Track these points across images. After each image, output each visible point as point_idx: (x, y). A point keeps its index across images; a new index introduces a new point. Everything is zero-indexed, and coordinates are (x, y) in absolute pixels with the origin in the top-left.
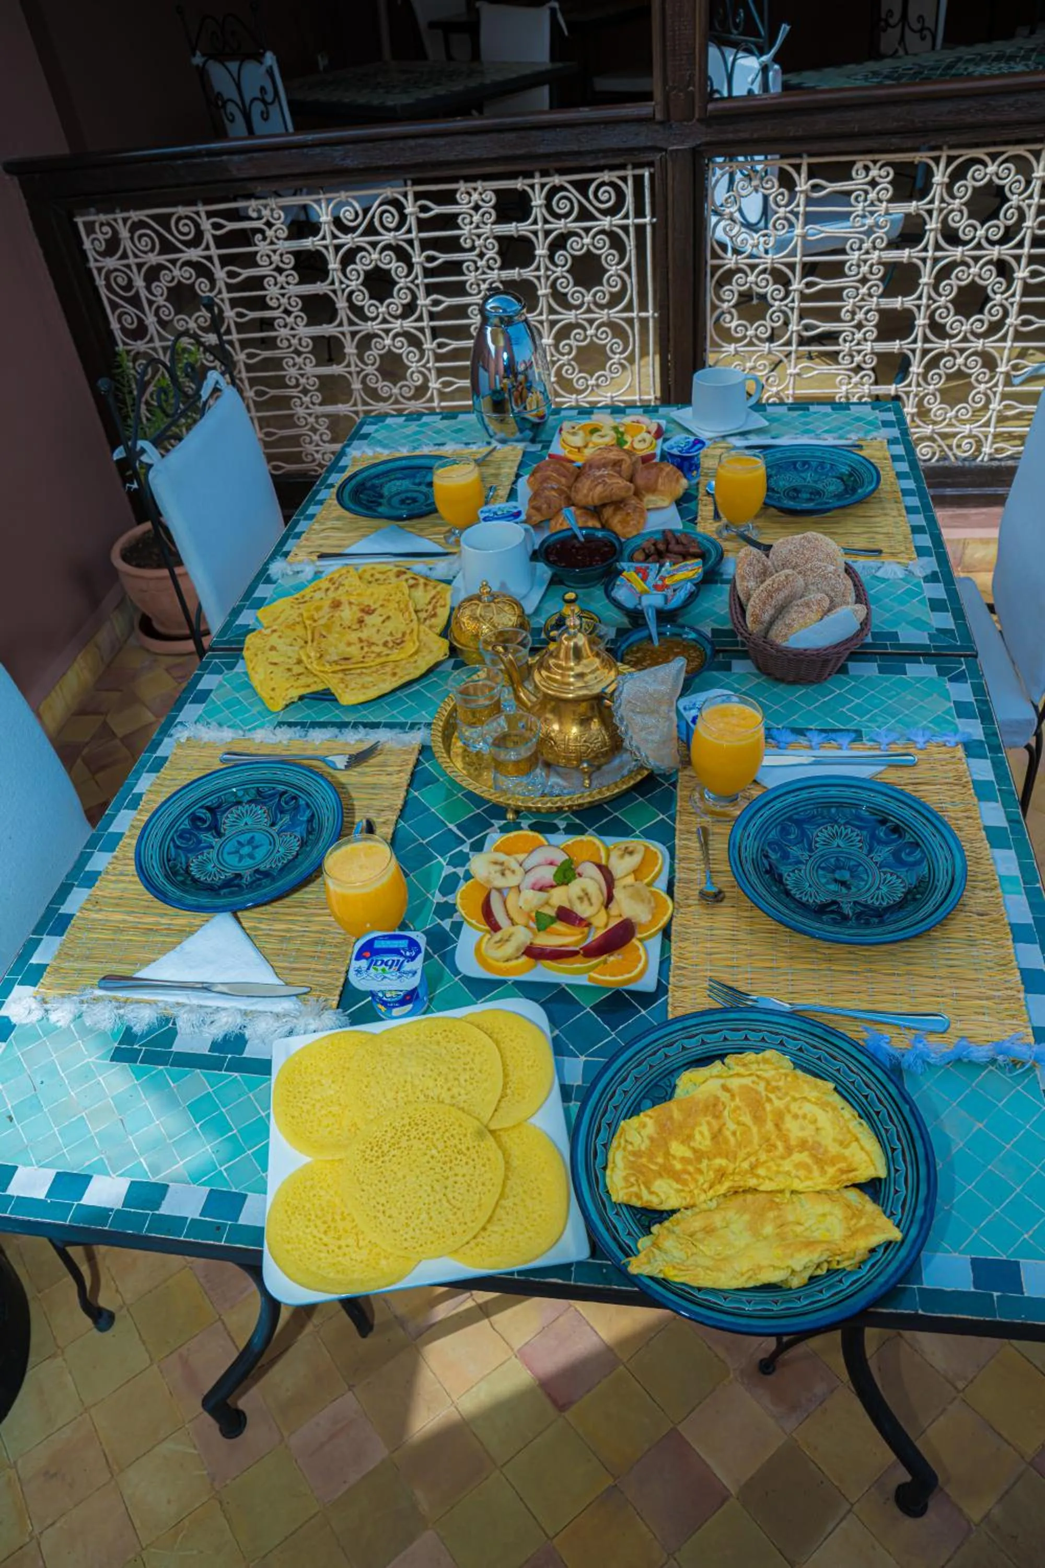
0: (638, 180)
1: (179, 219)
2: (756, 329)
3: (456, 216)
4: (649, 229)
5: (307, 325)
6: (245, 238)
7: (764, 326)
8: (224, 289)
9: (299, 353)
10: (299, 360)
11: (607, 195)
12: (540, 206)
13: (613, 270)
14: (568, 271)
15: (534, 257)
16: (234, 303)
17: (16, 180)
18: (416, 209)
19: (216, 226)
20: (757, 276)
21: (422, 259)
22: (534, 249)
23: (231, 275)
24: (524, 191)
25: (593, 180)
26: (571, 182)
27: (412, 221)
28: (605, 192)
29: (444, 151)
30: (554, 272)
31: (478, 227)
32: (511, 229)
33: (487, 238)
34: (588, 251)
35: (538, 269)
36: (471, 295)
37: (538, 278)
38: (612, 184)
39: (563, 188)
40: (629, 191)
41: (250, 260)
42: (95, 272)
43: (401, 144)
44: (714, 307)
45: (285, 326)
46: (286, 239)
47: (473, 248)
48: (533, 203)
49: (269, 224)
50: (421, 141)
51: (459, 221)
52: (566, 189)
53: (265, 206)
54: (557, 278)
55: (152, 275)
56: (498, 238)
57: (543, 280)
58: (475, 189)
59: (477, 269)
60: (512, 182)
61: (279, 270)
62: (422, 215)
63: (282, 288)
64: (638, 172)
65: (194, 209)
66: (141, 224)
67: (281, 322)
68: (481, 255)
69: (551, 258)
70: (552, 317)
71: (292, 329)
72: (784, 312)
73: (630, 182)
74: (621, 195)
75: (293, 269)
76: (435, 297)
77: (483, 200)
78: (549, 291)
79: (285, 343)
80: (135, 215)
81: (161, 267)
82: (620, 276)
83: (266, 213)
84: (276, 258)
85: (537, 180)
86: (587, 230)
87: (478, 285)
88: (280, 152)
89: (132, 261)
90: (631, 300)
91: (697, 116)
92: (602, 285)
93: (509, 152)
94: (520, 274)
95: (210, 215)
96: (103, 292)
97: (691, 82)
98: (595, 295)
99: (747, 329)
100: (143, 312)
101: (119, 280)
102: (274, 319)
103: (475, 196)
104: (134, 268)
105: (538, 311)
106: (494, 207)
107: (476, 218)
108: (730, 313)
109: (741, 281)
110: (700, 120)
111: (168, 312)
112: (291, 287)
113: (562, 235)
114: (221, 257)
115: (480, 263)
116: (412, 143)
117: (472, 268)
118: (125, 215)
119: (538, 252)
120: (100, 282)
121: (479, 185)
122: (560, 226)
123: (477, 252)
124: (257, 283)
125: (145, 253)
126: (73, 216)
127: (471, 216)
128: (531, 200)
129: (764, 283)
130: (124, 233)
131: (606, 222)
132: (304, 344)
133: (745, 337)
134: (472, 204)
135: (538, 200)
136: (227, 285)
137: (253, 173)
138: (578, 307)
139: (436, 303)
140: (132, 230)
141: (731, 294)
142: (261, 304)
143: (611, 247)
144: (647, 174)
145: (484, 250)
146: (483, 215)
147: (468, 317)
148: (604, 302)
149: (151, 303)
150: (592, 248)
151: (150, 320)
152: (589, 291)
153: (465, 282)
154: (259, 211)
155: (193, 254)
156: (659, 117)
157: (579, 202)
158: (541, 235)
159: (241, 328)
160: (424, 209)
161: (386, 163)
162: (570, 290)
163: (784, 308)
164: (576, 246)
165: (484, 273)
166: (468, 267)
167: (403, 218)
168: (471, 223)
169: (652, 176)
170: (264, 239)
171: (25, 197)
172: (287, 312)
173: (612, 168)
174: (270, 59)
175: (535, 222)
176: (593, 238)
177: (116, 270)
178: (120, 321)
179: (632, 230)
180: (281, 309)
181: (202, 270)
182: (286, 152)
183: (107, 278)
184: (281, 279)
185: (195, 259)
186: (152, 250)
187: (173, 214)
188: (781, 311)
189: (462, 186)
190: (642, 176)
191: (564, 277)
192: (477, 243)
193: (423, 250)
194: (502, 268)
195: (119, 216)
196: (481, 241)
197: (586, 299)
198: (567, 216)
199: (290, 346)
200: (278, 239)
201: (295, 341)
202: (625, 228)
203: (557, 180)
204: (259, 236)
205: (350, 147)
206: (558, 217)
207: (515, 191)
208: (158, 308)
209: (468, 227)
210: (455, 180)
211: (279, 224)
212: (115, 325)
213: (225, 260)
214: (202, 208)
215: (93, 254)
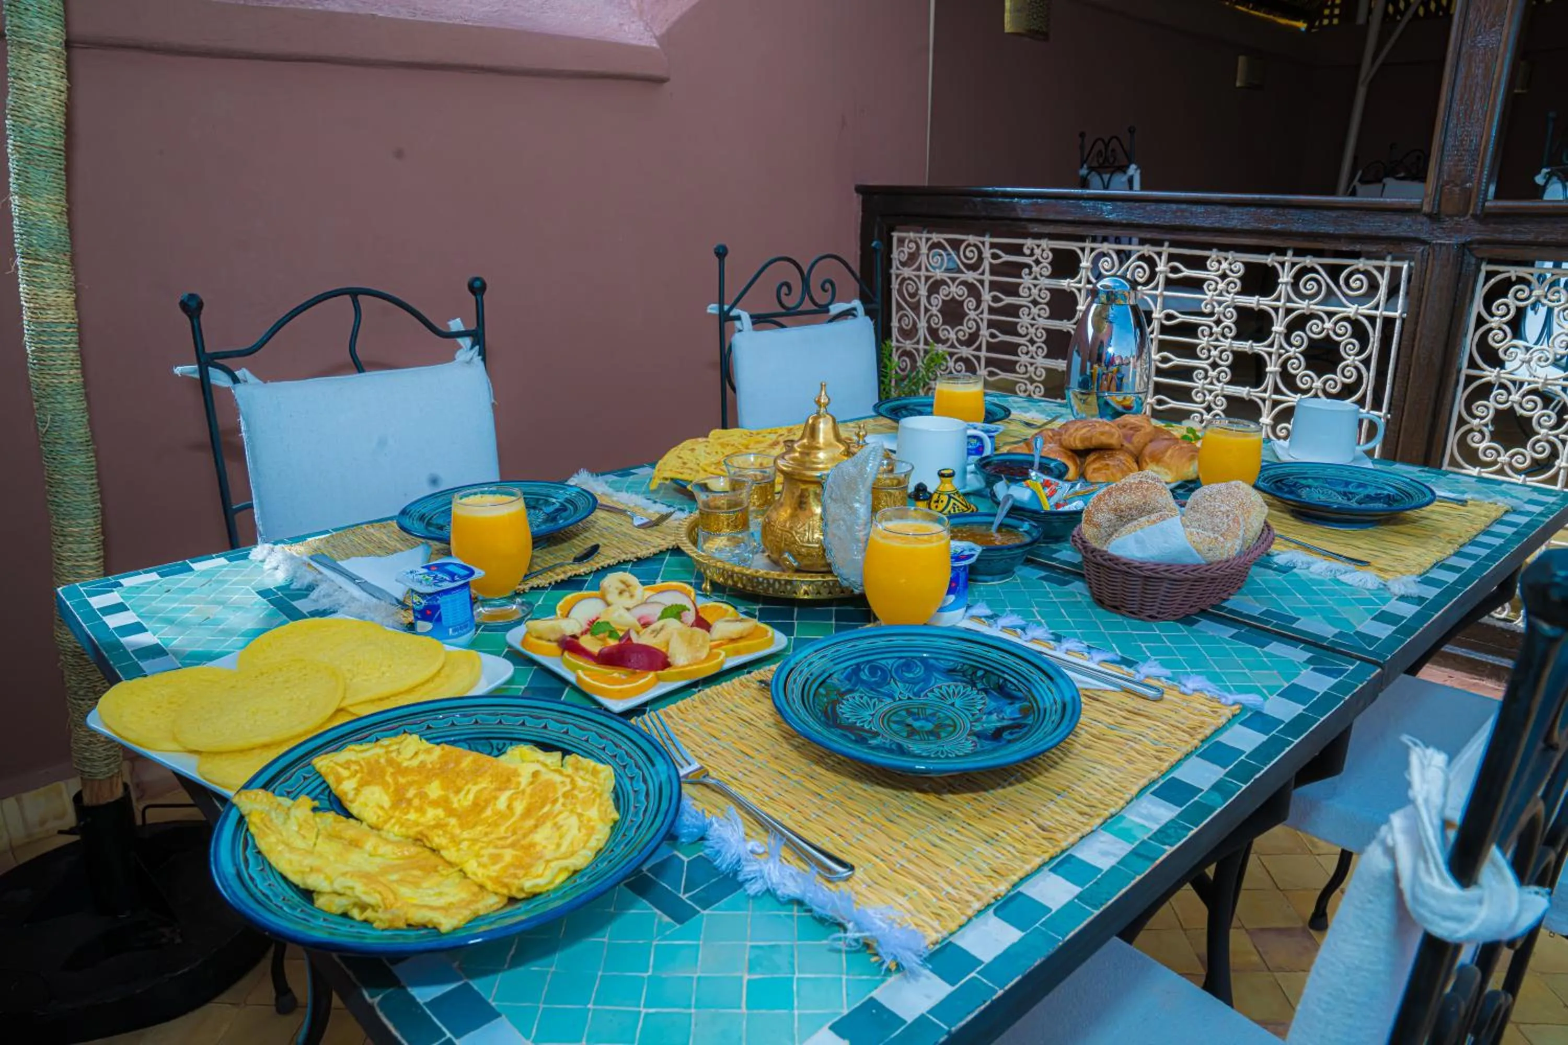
0: (1396, 272)
1: (969, 245)
2: (1512, 457)
3: (1203, 281)
4: (1398, 323)
5: (1046, 357)
6: (1016, 269)
7: (1523, 455)
8: (986, 311)
9: (1032, 381)
10: (1031, 388)
11: (1359, 283)
12: (1286, 284)
13: (1350, 360)
14: (1301, 353)
15: (1270, 333)
16: (991, 324)
17: (861, 197)
18: (1167, 269)
19: (995, 256)
20: (1524, 396)
21: (1162, 315)
22: (1272, 325)
23: (996, 299)
24: (1274, 268)
25: (1347, 266)
26: (1321, 265)
27: (1161, 279)
28: (1358, 279)
29: (1201, 217)
30: (1287, 351)
31: (1221, 294)
32: (1252, 301)
33: (1228, 307)
34: (1328, 336)
35: (1271, 345)
36: (1200, 359)
37: (1270, 354)
38: (1366, 273)
39: (1313, 270)
40: (1383, 283)
41: (1013, 290)
42: (894, 277)
43: (1164, 207)
44: (1461, 422)
45: (1027, 353)
46: (1048, 277)
47: (1211, 314)
48: (1280, 280)
49: (1037, 262)
50: (1184, 206)
51: (1205, 286)
52: (1317, 272)
53: (1038, 246)
54: (1289, 358)
55: (935, 287)
56: (1238, 309)
57: (1274, 357)
58: (1226, 259)
59: (1211, 334)
60: (1264, 257)
61: (1035, 303)
62: (1171, 275)
63: (1033, 319)
64: (1397, 264)
65: (981, 239)
66: (938, 245)
67: (1025, 349)
68: (1218, 322)
69: (1287, 337)
70: (1275, 397)
71: (1032, 357)
72: (1552, 445)
73: (1387, 273)
74: (1374, 287)
75: (1047, 304)
76: (1165, 354)
77: (1231, 270)
78: (1278, 369)
79: (1023, 369)
80: (936, 237)
81: (943, 282)
82: (1356, 368)
83: (1037, 251)
84: (1035, 291)
85: (1289, 258)
86: (1330, 315)
87: (1209, 351)
88: (1060, 201)
89: (923, 273)
90: (1364, 396)
91: (1471, 212)
92: (1335, 373)
93: (1262, 226)
94: (1252, 346)
95: (993, 246)
96: (895, 295)
97: (1469, 179)
98: (1325, 383)
99: (1499, 455)
100: (919, 318)
101: (910, 287)
102: (1019, 345)
103: (1225, 265)
104: (923, 279)
105: (1262, 387)
106: (1240, 278)
107: (1221, 286)
108: (1481, 432)
109: (1502, 399)
110: (1474, 216)
111: (938, 321)
112: (1040, 319)
113: (1303, 315)
114: (991, 283)
115: (1215, 329)
116: (1174, 207)
117: (1206, 333)
118: (929, 236)
119: (1274, 329)
120: (895, 285)
121: (1231, 255)
122: (1303, 306)
123: (1215, 318)
124: (1013, 311)
125: (934, 268)
126: (893, 230)
127: (1217, 283)
128: (1278, 277)
129: (1530, 406)
130: (924, 250)
131: (1351, 310)
132: (1038, 373)
133: (1494, 463)
134: (1220, 272)
135: (1285, 278)
136: (990, 307)
137: (1034, 215)
138: (1305, 392)
139: (1165, 360)
140: (931, 248)
141: (1486, 410)
142: (1011, 329)
143: (1352, 336)
144: (1405, 266)
145: (1222, 318)
146: (1228, 284)
147: (1191, 380)
148: (1334, 391)
149: (927, 310)
150: (1331, 333)
151: (922, 325)
152: (1319, 377)
153: (1197, 345)
154: (1032, 250)
155: (970, 276)
156: (1426, 209)
157: (1328, 285)
158: (1281, 312)
159: (991, 347)
160: (1175, 270)
161: (1146, 222)
162: (1301, 372)
163: (1552, 438)
164: (1315, 329)
165: (1217, 340)
166: (1202, 331)
167: (1153, 275)
168: (1215, 290)
169: (1410, 267)
170: (1030, 273)
171: (863, 211)
172: (1032, 342)
173: (1370, 256)
174: (1133, 170)
175: (1278, 299)
176: (1336, 324)
177: (910, 279)
178: (900, 321)
179: (1379, 323)
180: (1028, 337)
181: (973, 290)
182: (1064, 202)
183: (901, 284)
184: (1035, 311)
185: (970, 280)
186: (940, 268)
187: (963, 241)
188: (1548, 442)
189: (1214, 254)
190: (1401, 269)
191: (1296, 358)
192: (1217, 310)
193: (1164, 308)
194: (1235, 338)
195: (925, 235)
196: (1221, 309)
197: (1314, 385)
198: (1311, 297)
199: (1026, 373)
200: (1041, 275)
201: (1031, 369)
202: (1372, 319)
203: (1308, 261)
204: (1026, 270)
205: (1119, 203)
206: (1303, 297)
207: (1265, 266)
208: (931, 316)
209: (1210, 294)
210: (1209, 246)
211: (1045, 263)
212: (895, 324)
213: (994, 286)
214: (988, 240)
215: (895, 263)
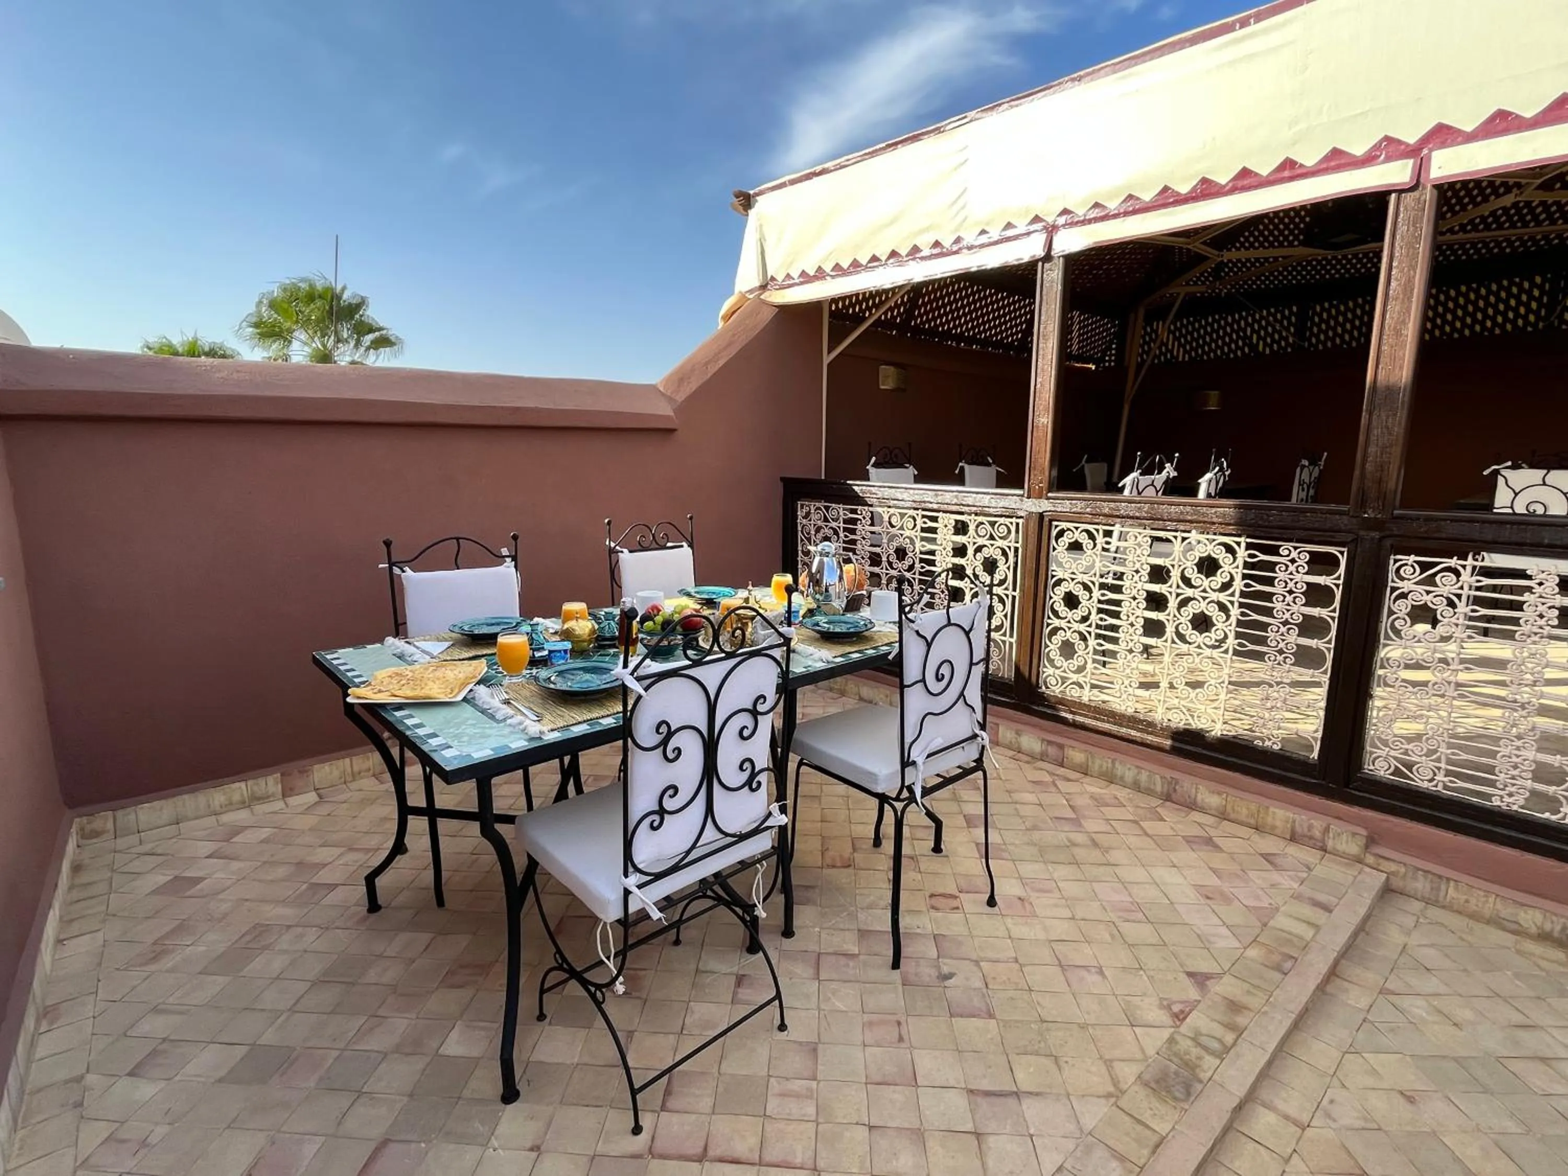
0: (1018, 524)
1: (833, 509)
2: (1073, 614)
4: (1020, 549)
5: (870, 566)
6: (854, 521)
7: (1077, 613)
8: (842, 542)
11: (1003, 530)
12: (973, 530)
13: (1002, 567)
14: (981, 564)
15: (967, 554)
17: (782, 483)
18: (921, 523)
19: (845, 515)
20: (1075, 585)
21: (920, 545)
22: (968, 550)
23: (846, 536)
24: (967, 522)
25: (997, 522)
26: (987, 521)
27: (918, 527)
28: (1002, 528)
29: (934, 497)
30: (975, 563)
31: (945, 535)
32: (959, 539)
34: (991, 555)
35: (968, 560)
38: (1006, 525)
40: (1013, 529)
41: (853, 532)
42: (799, 525)
44: (1051, 597)
46: (869, 525)
49: (864, 518)
50: (925, 493)
51: (938, 531)
52: (985, 524)
53: (864, 510)
55: (818, 530)
57: (969, 566)
58: (946, 517)
59: (942, 555)
60: (962, 517)
61: (864, 538)
62: (923, 526)
63: (863, 546)
64: (1018, 520)
65: (838, 506)
66: (819, 508)
68: (945, 549)
69: (975, 556)
70: (971, 586)
72: (1088, 608)
73: (1014, 525)
74: (1009, 531)
75: (869, 539)
80: (818, 504)
81: (822, 527)
82: (1005, 571)
83: (864, 512)
85: (972, 518)
86: (992, 545)
87: (941, 563)
89: (812, 522)
90: (1009, 585)
91: (1043, 497)
92: (996, 574)
94: (960, 562)
95: (844, 509)
96: (799, 533)
97: (1041, 481)
98: (992, 579)
99: (1067, 613)
101: (806, 530)
103: (946, 520)
104: (812, 526)
106: (953, 527)
108: (1059, 602)
109: (1066, 586)
113: (980, 545)
115: (943, 552)
117: (939, 554)
118: (815, 503)
119: (969, 552)
120: (799, 529)
121: (948, 515)
122: (981, 541)
123: (943, 547)
124: (854, 542)
125: (817, 520)
126: (797, 500)
128: (969, 527)
129: (1078, 590)
130: (813, 511)
131: (1001, 543)
135: (972, 527)
136: (843, 540)
140: (816, 510)
141: (1060, 592)
143: (1002, 555)
145: (946, 547)
146: (948, 530)
150: (993, 554)
152: (990, 576)
154: (861, 512)
155: (834, 524)
156: (1025, 495)
157: (990, 531)
158: (971, 544)
160: (924, 523)
163: (1088, 605)
164: (986, 552)
165: (944, 557)
167: (915, 525)
169: (1024, 523)
170: (861, 523)
171: (783, 489)
173: (1007, 517)
175: (969, 538)
176: (994, 550)
177: (806, 525)
179: (1012, 548)
181: (836, 532)
183: (802, 528)
184: (864, 542)
185: (834, 526)
186: (820, 520)
187: (831, 506)
189: (942, 515)
190: (1020, 523)
191: (979, 566)
192: (943, 542)
195: (813, 503)
196: (945, 542)
197: (987, 580)
198: (983, 537)
200: (866, 524)
202: (1009, 547)
203: (981, 519)
204: (859, 522)
206: (980, 537)
207: (963, 521)
209: (940, 535)
210: (939, 513)
211: (868, 518)
212: (800, 548)
213: (845, 529)
214: (841, 506)
215: (800, 517)
